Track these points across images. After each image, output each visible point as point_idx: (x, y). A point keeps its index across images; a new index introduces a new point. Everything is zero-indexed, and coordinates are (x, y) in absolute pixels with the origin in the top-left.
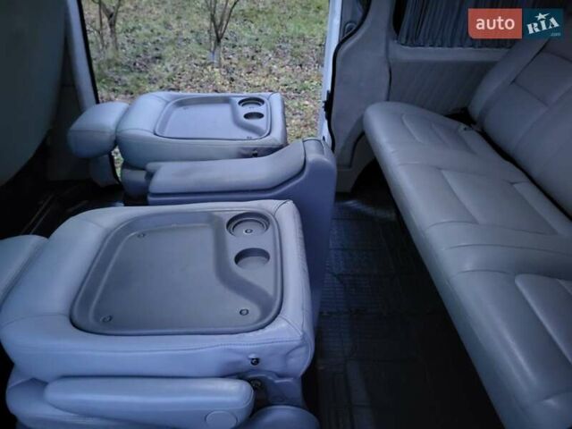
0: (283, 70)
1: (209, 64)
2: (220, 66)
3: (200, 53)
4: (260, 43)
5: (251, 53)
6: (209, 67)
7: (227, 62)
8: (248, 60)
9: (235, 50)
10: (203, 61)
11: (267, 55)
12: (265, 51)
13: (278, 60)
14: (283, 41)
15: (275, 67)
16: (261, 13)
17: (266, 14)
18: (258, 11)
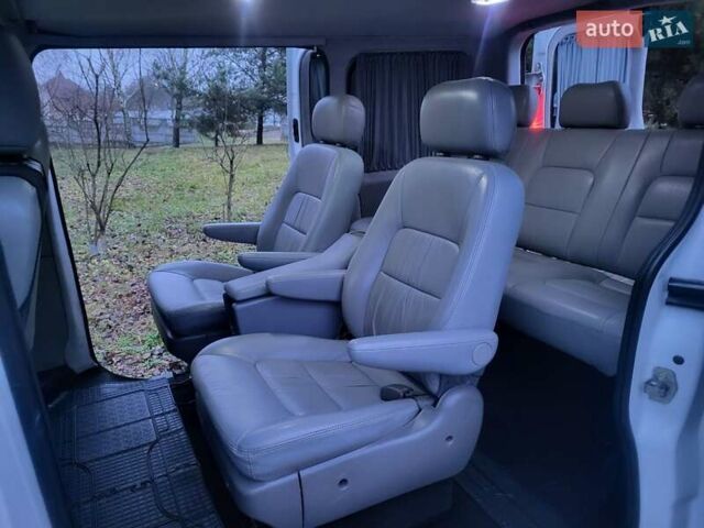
0: (186, 248)
1: (93, 257)
2: (108, 256)
4: (144, 227)
5: (140, 239)
6: (95, 261)
7: (115, 252)
8: (140, 245)
9: (117, 239)
10: (83, 257)
11: (159, 238)
12: (155, 234)
13: (174, 240)
14: (171, 222)
15: (175, 246)
16: (128, 200)
17: (134, 200)
18: (124, 199)
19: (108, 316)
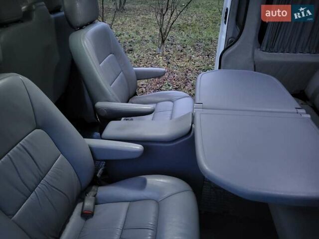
0: (198, 58)
1: (157, 54)
2: (163, 55)
3: (153, 48)
4: (186, 42)
5: (181, 48)
6: (157, 56)
7: (167, 53)
8: (179, 52)
9: (172, 46)
10: (154, 53)
11: (190, 49)
12: (189, 47)
13: (195, 52)
14: (200, 42)
15: (193, 56)
16: (189, 26)
17: (192, 26)
18: (188, 25)
19: (145, 86)
